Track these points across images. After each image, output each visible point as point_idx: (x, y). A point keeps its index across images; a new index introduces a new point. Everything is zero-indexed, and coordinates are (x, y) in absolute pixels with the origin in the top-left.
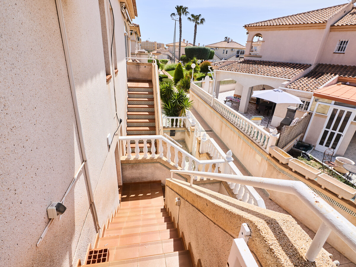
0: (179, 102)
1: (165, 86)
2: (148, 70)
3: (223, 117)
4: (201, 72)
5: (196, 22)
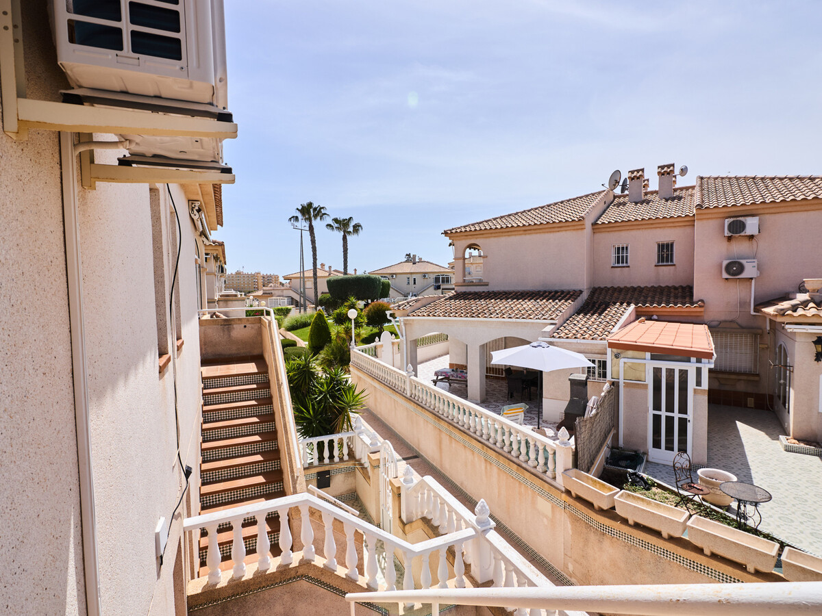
0: (333, 397)
1: (294, 364)
3: (440, 418)
4: (368, 324)
5: (344, 232)
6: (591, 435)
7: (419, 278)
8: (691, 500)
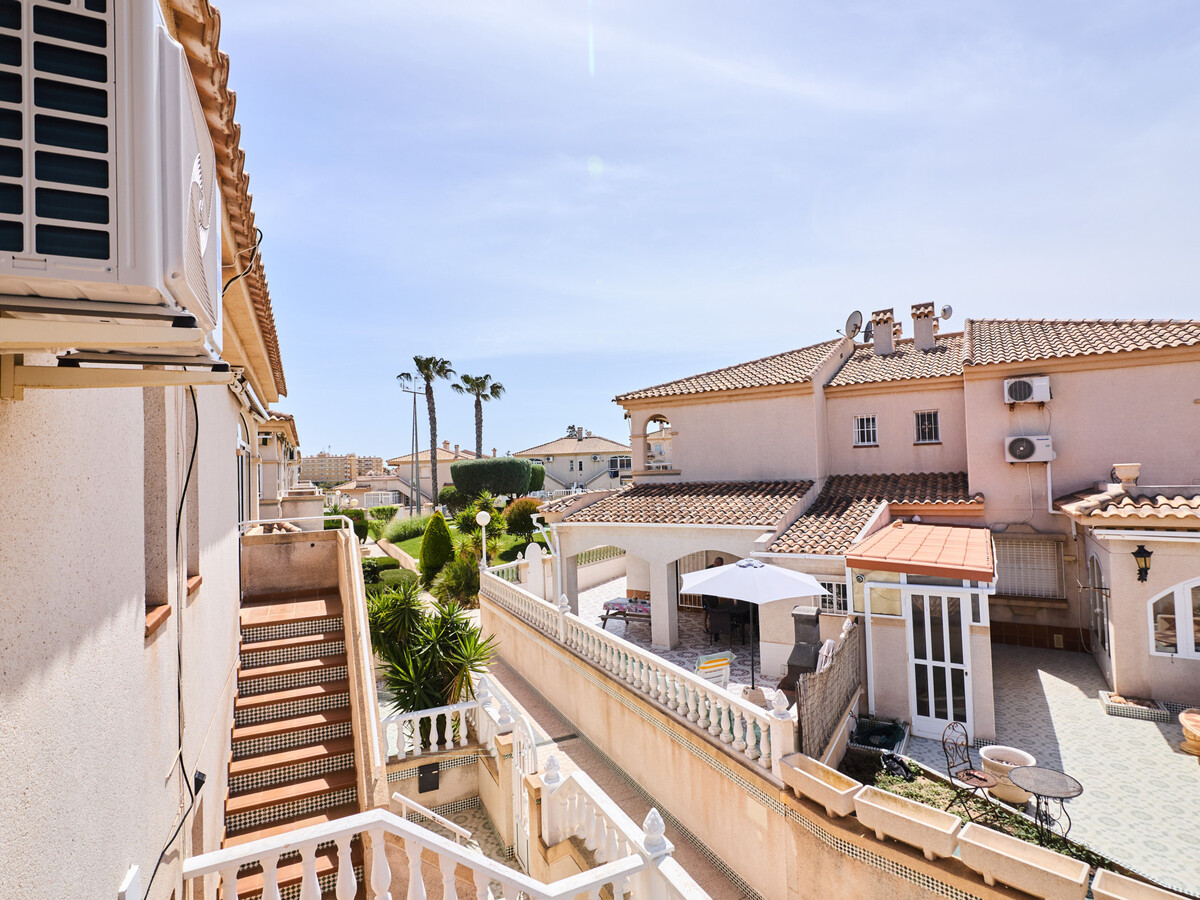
0: (446, 649)
1: (388, 599)
2: (325, 553)
3: (607, 676)
4: (510, 532)
5: (478, 395)
6: (824, 700)
7: (587, 462)
8: (973, 796)
